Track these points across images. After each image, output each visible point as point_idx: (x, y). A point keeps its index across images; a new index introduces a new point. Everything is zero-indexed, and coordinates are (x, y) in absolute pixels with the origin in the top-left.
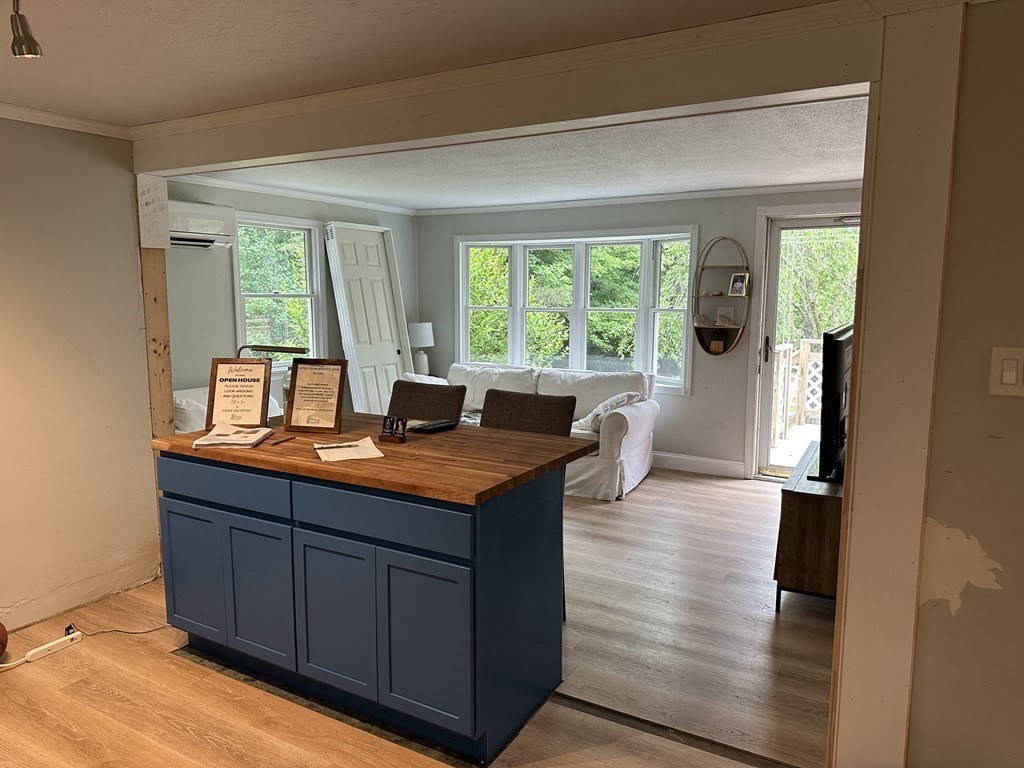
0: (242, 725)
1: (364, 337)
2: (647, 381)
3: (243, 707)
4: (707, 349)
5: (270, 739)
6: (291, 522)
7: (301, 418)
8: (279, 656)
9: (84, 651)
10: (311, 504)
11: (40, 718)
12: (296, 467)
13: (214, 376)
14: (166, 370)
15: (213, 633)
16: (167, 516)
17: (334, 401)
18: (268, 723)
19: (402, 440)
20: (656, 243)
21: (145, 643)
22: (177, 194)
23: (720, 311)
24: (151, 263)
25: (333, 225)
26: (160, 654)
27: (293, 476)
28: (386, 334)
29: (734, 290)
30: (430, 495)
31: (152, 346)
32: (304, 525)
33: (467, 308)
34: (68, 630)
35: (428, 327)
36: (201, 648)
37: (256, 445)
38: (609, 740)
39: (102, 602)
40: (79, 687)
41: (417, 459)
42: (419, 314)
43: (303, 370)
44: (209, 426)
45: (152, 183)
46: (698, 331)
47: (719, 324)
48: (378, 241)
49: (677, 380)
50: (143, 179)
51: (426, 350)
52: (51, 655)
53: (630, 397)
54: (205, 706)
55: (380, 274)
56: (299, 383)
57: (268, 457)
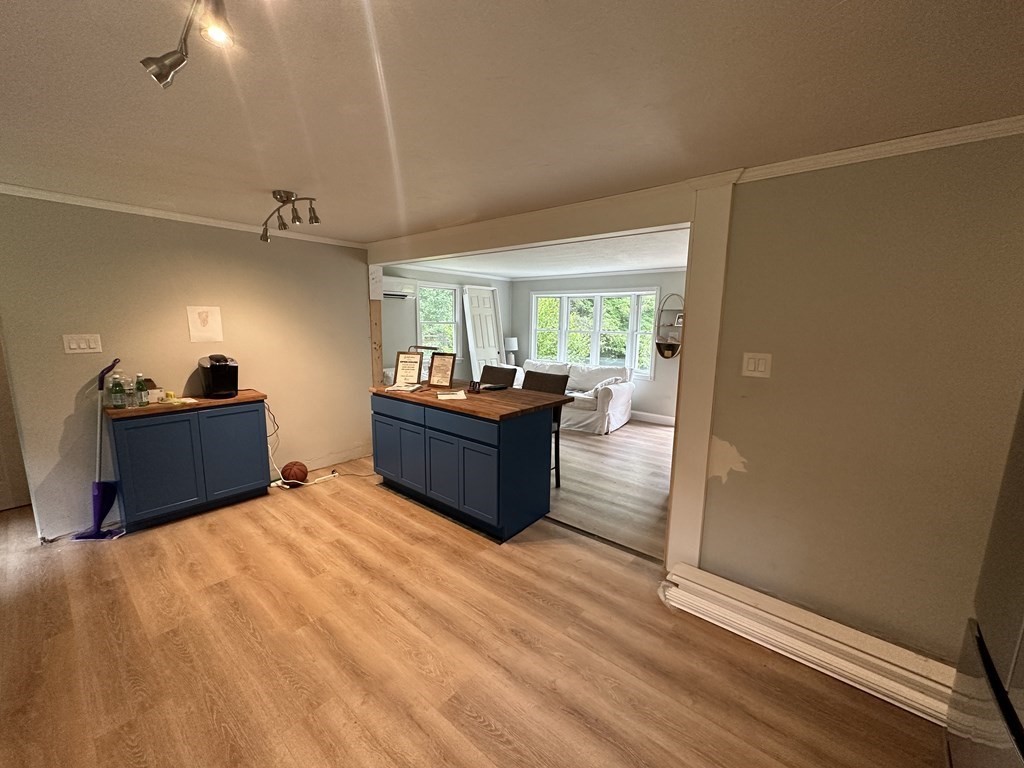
0: (400, 515)
1: (480, 345)
2: (628, 372)
3: (402, 509)
4: (663, 355)
5: (411, 521)
6: (424, 426)
7: (435, 381)
8: (419, 488)
9: (339, 481)
10: (433, 418)
11: (318, 505)
12: (426, 401)
13: (398, 360)
14: (380, 357)
15: (393, 477)
16: (375, 422)
17: (449, 373)
18: (412, 516)
19: (478, 392)
20: (638, 296)
21: (365, 480)
22: (387, 273)
23: (671, 334)
24: (374, 305)
25: (466, 287)
26: (371, 485)
27: (425, 405)
28: (492, 343)
29: (678, 323)
30: (480, 415)
31: (374, 346)
32: (431, 428)
33: (536, 330)
34: (333, 472)
35: (515, 340)
36: (389, 484)
37: (412, 392)
39: (349, 462)
40: (336, 495)
41: (482, 400)
42: (512, 333)
43: (436, 358)
44: (395, 382)
45: (375, 269)
46: (658, 345)
47: (670, 341)
48: (490, 294)
49: (648, 372)
50: (372, 267)
51: (514, 352)
52: (325, 482)
53: (616, 380)
54: (387, 507)
55: (491, 312)
56: (434, 364)
57: (416, 396)
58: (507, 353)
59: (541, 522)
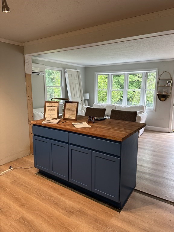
0: (56, 195)
1: (73, 97)
2: (144, 108)
3: (55, 190)
4: (160, 100)
5: (63, 199)
6: (68, 143)
7: (67, 116)
8: (64, 177)
9: (14, 173)
10: (73, 139)
11: (6, 190)
12: (70, 129)
13: (45, 105)
14: (31, 104)
15: (46, 170)
16: (35, 140)
17: (75, 112)
18: (62, 194)
19: (94, 123)
20: (146, 73)
21: (29, 171)
23: (164, 90)
24: (28, 77)
25: (67, 70)
27: (69, 131)
28: (78, 96)
29: (168, 85)
30: (108, 138)
31: (28, 98)
32: (71, 144)
33: (97, 90)
34: (10, 167)
35: (88, 95)
37: (57, 123)
38: (153, 204)
39: (17, 160)
40: (14, 182)
41: (100, 128)
42: (86, 92)
44: (45, 119)
45: (28, 57)
46: (158, 95)
47: (164, 93)
48: (76, 73)
49: (152, 108)
50: (26, 56)
51: (87, 100)
52: (6, 173)
53: (141, 112)
54: (45, 189)
55: (77, 82)
56: (66, 107)
57: (61, 126)
58: (85, 100)
59: (134, 194)
